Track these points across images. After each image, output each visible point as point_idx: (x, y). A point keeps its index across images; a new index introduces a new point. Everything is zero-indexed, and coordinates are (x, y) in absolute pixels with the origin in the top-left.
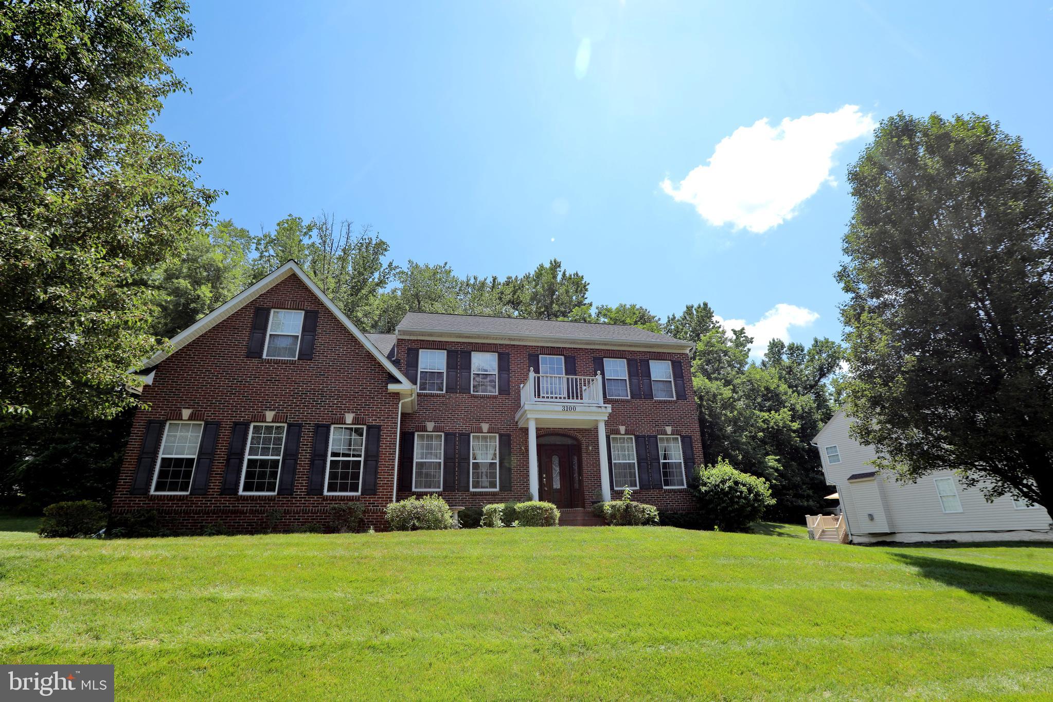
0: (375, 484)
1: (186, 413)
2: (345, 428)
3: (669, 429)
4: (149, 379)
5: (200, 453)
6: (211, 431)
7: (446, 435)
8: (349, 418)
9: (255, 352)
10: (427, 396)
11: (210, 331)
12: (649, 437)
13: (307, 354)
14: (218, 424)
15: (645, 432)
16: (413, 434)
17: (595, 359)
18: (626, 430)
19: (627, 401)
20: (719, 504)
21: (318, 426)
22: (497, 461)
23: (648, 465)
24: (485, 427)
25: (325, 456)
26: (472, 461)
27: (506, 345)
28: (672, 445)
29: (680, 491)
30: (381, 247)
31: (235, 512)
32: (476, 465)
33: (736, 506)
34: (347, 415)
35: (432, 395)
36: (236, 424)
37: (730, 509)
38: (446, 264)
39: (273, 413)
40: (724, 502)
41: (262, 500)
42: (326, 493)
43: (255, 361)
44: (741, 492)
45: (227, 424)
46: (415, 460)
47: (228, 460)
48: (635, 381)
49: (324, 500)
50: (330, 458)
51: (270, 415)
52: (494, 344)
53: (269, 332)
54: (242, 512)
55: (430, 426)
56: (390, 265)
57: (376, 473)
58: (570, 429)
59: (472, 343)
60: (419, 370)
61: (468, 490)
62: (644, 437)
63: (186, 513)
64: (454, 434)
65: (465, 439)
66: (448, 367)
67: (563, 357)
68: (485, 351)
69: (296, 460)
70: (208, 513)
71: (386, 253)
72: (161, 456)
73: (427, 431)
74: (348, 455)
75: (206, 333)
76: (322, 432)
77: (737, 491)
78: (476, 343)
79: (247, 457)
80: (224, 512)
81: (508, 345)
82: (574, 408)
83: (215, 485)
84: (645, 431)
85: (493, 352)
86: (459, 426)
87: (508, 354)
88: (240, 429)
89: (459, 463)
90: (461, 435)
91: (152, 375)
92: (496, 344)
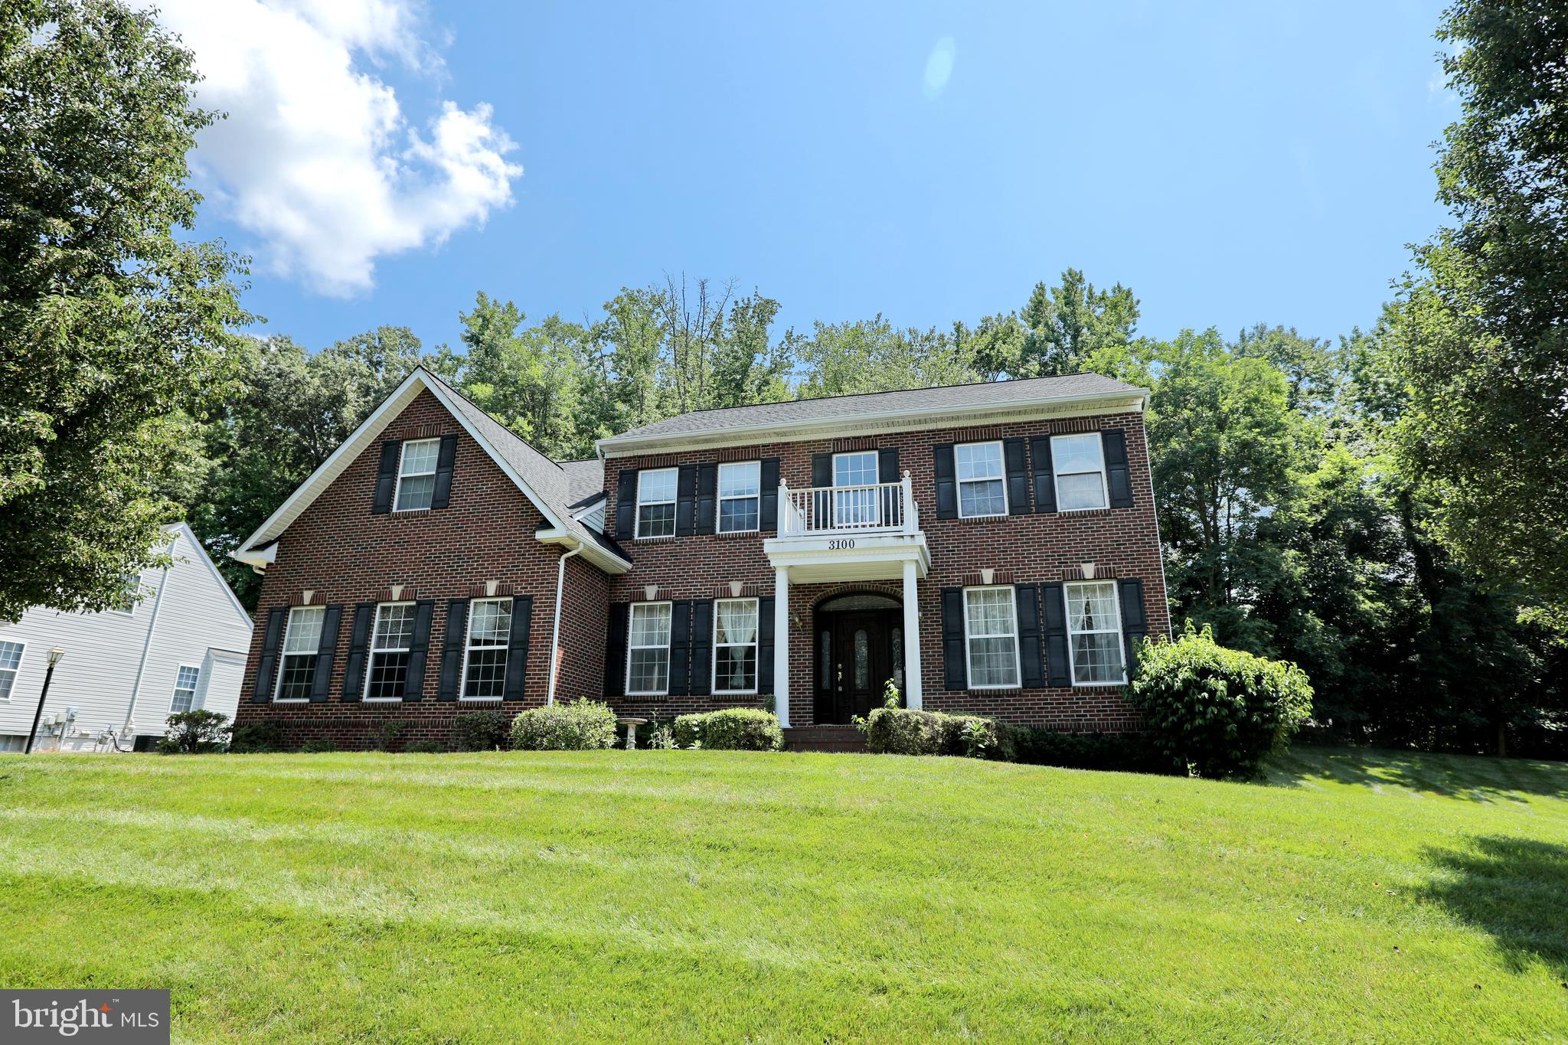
0: (523, 684)
1: (308, 596)
2: (489, 603)
3: (1089, 570)
4: (270, 555)
5: (321, 648)
6: (333, 616)
7: (675, 604)
8: (491, 587)
9: (382, 506)
10: (647, 544)
11: (334, 484)
12: (1045, 586)
13: (441, 502)
14: (341, 609)
15: (1037, 579)
16: (626, 606)
17: (937, 447)
18: (995, 576)
19: (1001, 521)
20: (1164, 718)
21: (452, 602)
22: (756, 644)
23: (1039, 640)
24: (736, 587)
25: (462, 644)
26: (715, 645)
27: (774, 445)
28: (1098, 600)
29: (1111, 691)
30: (765, 310)
31: (356, 725)
32: (723, 653)
33: (1199, 721)
34: (488, 582)
35: (654, 543)
36: (359, 606)
37: (1188, 726)
38: (879, 316)
39: (401, 588)
40: (1175, 712)
41: (385, 709)
42: (462, 698)
43: (382, 517)
44: (1213, 692)
45: (350, 609)
46: (630, 647)
47: (350, 656)
48: (1018, 480)
49: (457, 708)
50: (468, 648)
51: (397, 591)
52: (753, 446)
53: (400, 475)
54: (364, 726)
55: (651, 591)
56: (789, 335)
57: (524, 667)
58: (886, 582)
59: (718, 450)
60: (639, 504)
61: (708, 692)
62: (1033, 587)
63: (306, 725)
64: (687, 603)
65: (704, 608)
66: (679, 495)
67: (876, 453)
68: (738, 461)
69: (425, 652)
70: (328, 727)
71: (773, 318)
72: (284, 653)
73: (646, 601)
74: (490, 642)
75: (329, 488)
76: (458, 610)
77: (1203, 689)
78: (724, 449)
79: (373, 650)
80: (345, 725)
81: (778, 444)
82: (851, 544)
83: (336, 691)
84: (1037, 574)
85: (752, 459)
86: (698, 589)
87: (778, 460)
88: (365, 611)
89: (694, 649)
90: (697, 603)
91: (274, 548)
92: (758, 446)
